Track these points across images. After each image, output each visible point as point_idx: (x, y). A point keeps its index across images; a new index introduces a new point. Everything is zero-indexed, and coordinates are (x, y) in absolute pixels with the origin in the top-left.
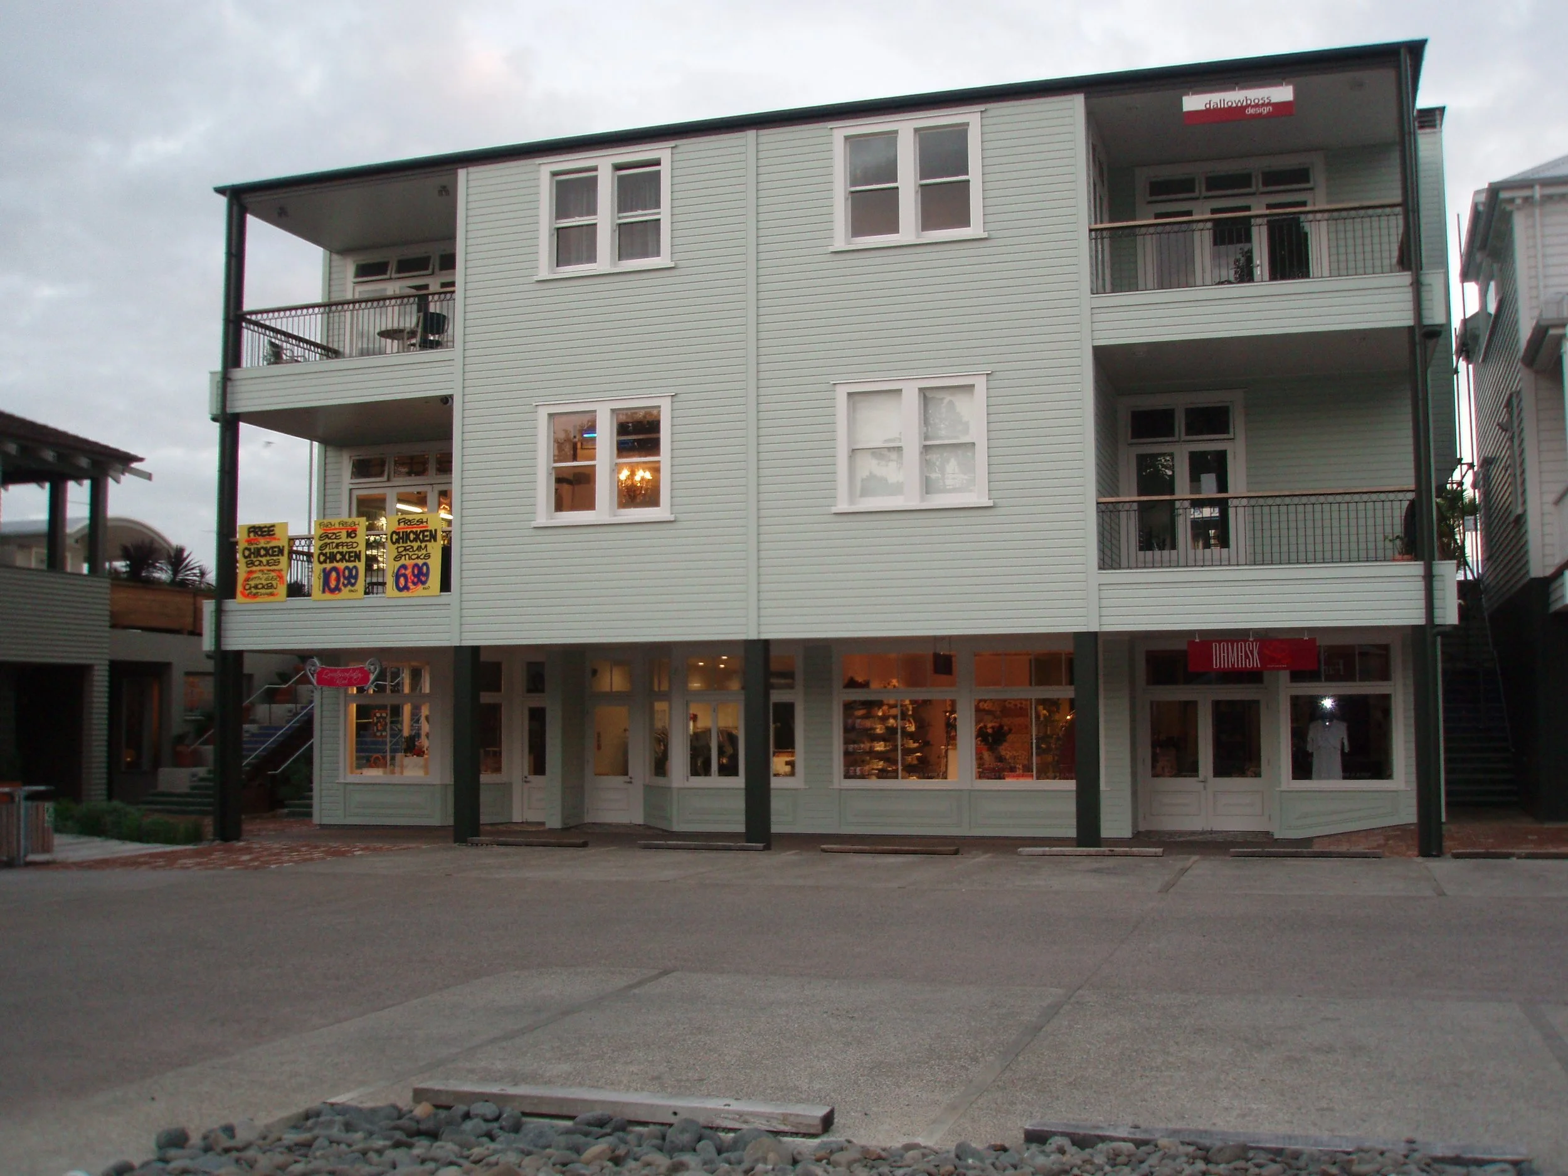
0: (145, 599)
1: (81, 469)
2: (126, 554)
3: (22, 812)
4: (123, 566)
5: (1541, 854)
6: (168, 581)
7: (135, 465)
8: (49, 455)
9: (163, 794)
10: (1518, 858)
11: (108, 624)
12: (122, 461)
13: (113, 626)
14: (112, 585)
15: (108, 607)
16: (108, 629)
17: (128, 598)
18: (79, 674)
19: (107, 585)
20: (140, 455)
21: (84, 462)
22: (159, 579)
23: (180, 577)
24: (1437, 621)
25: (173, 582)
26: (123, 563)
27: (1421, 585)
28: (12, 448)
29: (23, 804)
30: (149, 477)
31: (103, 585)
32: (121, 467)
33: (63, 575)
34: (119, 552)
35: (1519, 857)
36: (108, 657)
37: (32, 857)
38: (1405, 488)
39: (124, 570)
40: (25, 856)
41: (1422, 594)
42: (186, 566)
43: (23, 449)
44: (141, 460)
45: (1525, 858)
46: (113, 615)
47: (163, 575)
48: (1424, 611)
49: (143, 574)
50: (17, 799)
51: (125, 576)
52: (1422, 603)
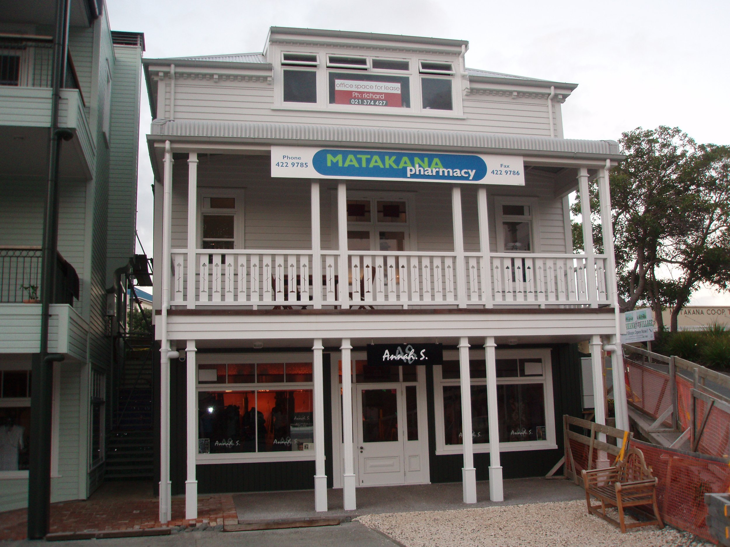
5: (117, 533)
10: (97, 538)
24: (49, 351)
27: (38, 322)
35: (99, 537)
38: (35, 247)
41: (39, 329)
45: (103, 538)
48: (40, 342)
52: (38, 336)
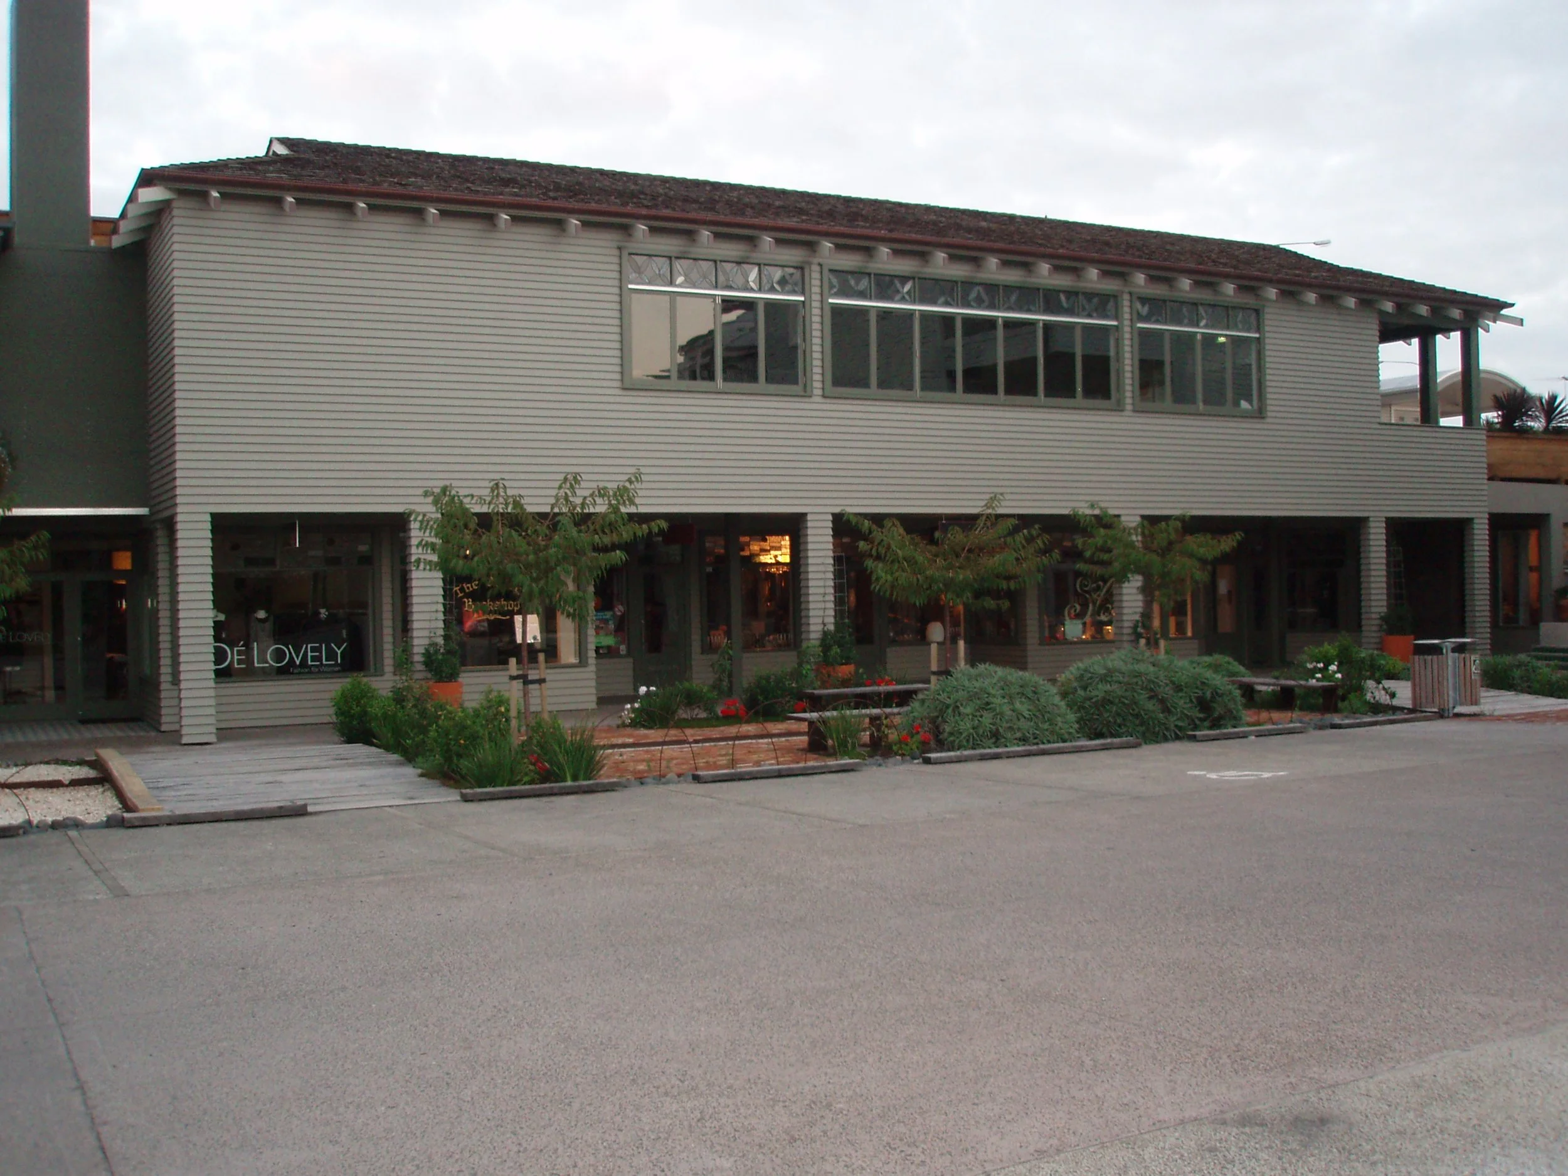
0: (1522, 450)
1: (1454, 321)
2: (1498, 404)
3: (1450, 663)
4: (1494, 417)
6: (1541, 429)
7: (1504, 312)
8: (1423, 310)
9: (1543, 650)
11: (1486, 477)
12: (1494, 308)
13: (1490, 479)
14: (1488, 437)
15: (1485, 460)
16: (1486, 482)
17: (1504, 448)
18: (1459, 528)
19: (1484, 437)
20: (1509, 301)
21: (1456, 313)
22: (1531, 428)
23: (1554, 424)
25: (1546, 429)
26: (1495, 414)
28: (1389, 306)
29: (1451, 655)
30: (1520, 322)
31: (1479, 437)
32: (1491, 315)
33: (1437, 429)
34: (1491, 403)
36: (1487, 510)
37: (1459, 709)
39: (1496, 420)
40: (1454, 707)
42: (1561, 412)
43: (1399, 306)
44: (1512, 305)
46: (1490, 467)
47: (1538, 424)
49: (1517, 424)
50: (1444, 651)
51: (1498, 426)
